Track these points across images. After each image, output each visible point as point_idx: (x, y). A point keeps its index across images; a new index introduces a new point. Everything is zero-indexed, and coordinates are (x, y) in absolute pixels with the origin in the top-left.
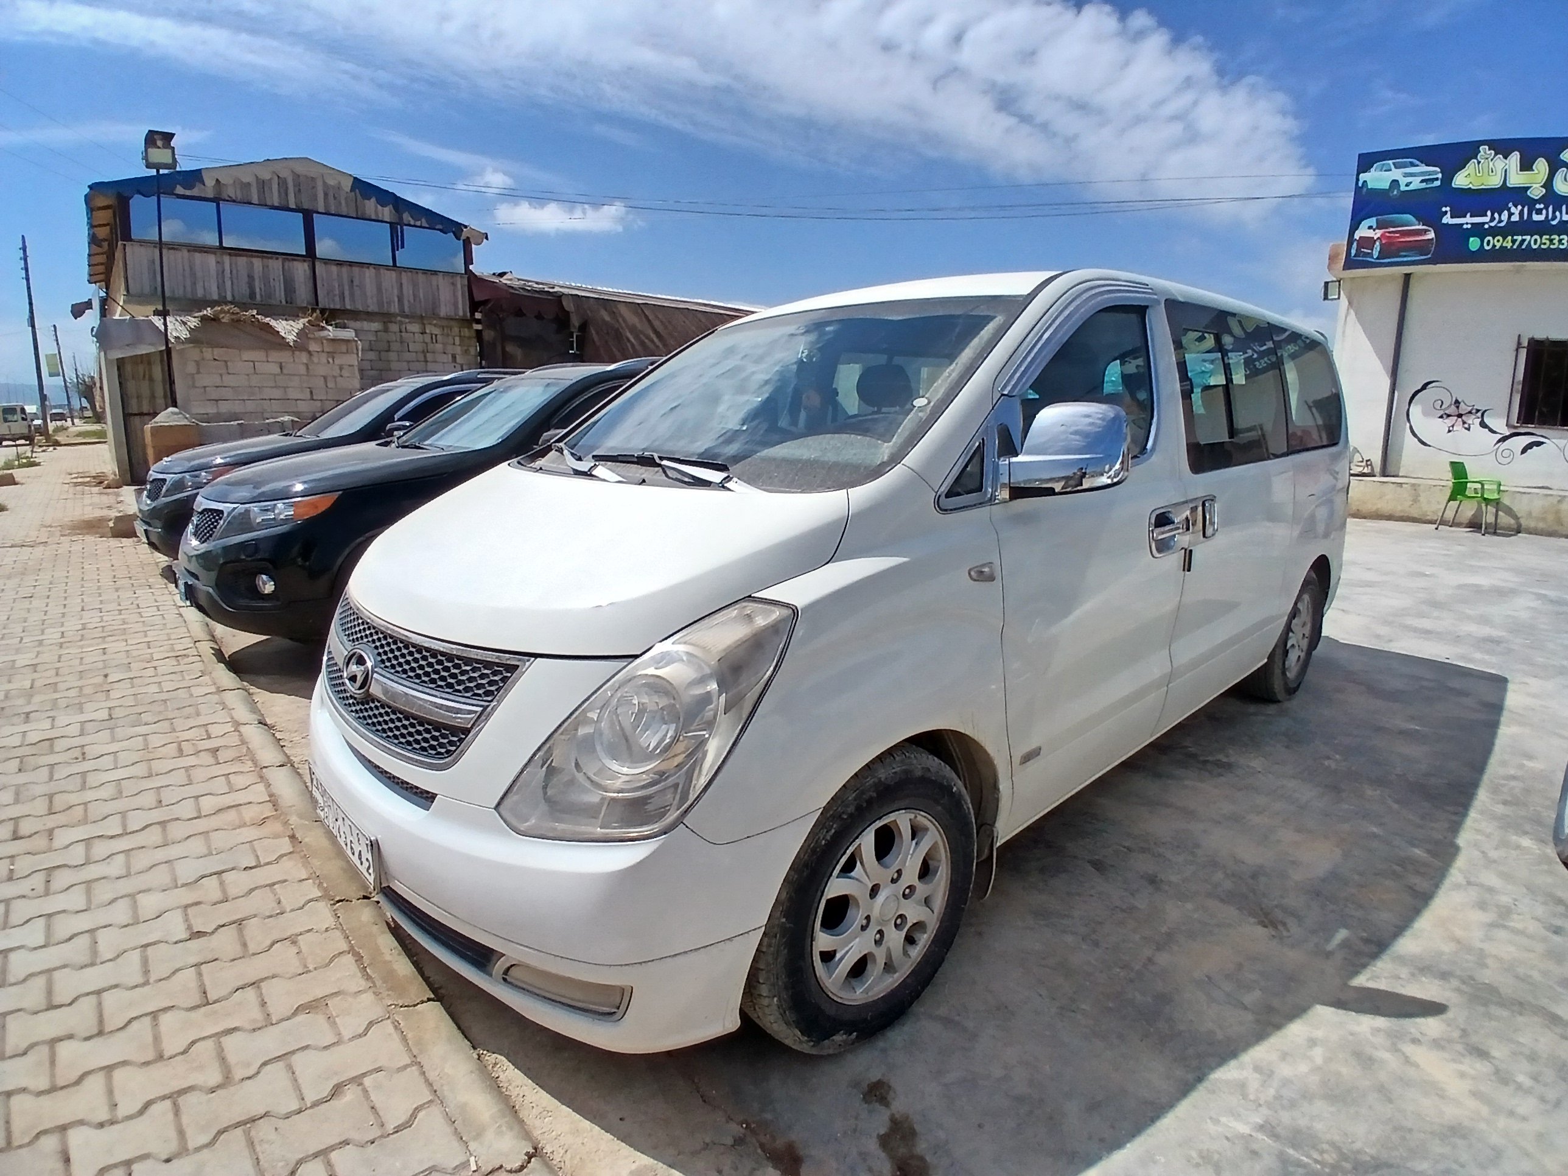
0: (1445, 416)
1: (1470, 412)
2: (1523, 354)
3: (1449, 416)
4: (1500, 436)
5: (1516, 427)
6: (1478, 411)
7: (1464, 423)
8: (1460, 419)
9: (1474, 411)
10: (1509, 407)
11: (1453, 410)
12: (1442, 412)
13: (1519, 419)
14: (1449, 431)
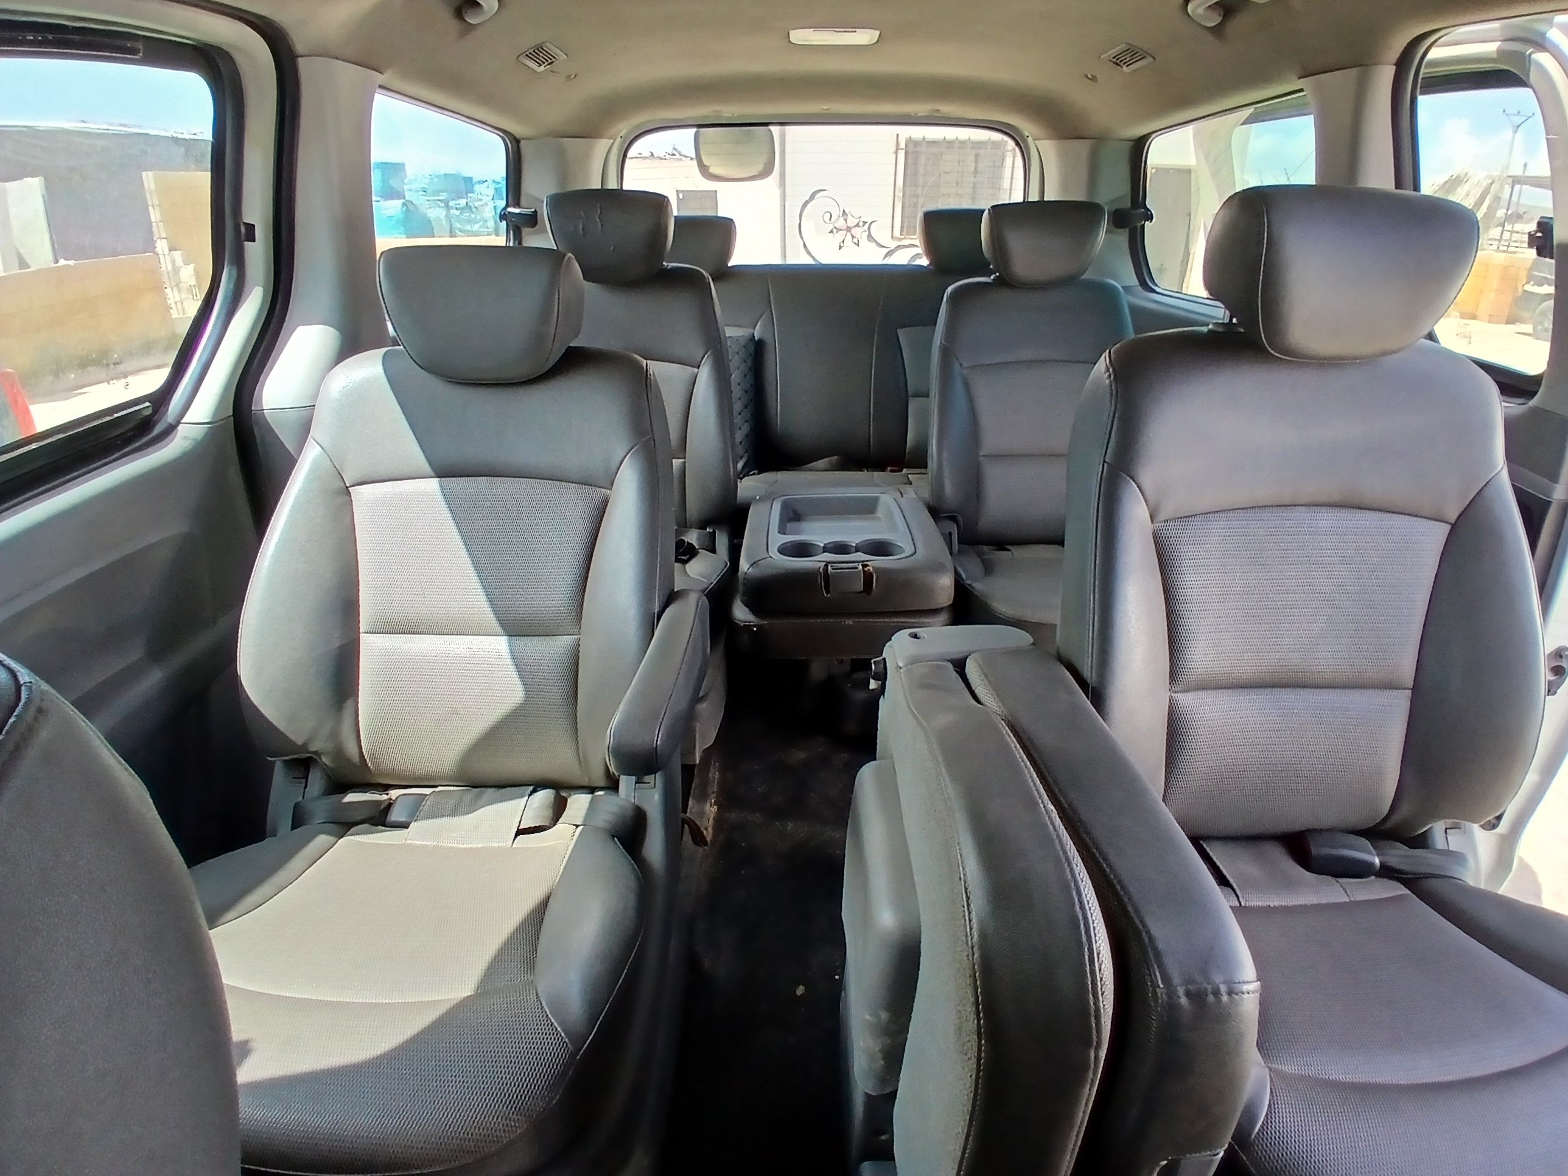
0: (835, 230)
1: (857, 225)
2: (902, 155)
3: (838, 230)
4: (886, 251)
5: (900, 239)
6: (865, 223)
7: (853, 237)
8: (849, 234)
9: (861, 224)
10: (893, 220)
11: (841, 223)
12: (830, 227)
13: (902, 231)
14: (840, 247)
